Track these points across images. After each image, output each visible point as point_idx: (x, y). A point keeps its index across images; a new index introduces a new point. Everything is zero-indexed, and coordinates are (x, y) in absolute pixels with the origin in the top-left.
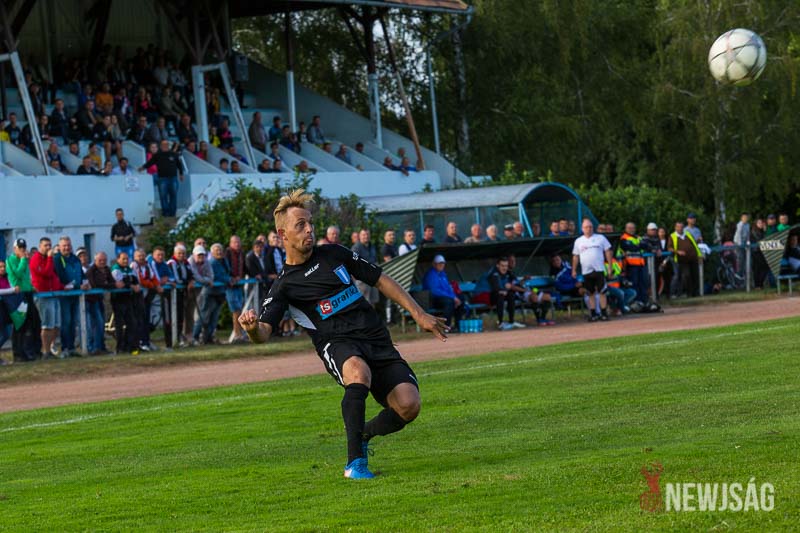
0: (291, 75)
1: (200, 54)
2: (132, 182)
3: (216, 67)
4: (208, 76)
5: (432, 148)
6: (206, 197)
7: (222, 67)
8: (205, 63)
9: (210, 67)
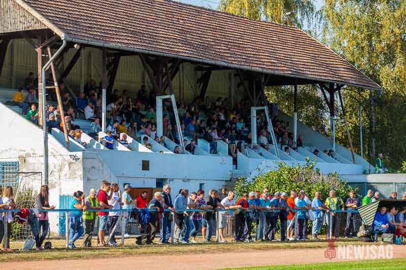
0: (296, 114)
1: (255, 101)
2: (223, 160)
3: (263, 108)
4: (257, 110)
5: (360, 155)
6: (259, 169)
7: (266, 108)
8: (257, 106)
9: (260, 108)
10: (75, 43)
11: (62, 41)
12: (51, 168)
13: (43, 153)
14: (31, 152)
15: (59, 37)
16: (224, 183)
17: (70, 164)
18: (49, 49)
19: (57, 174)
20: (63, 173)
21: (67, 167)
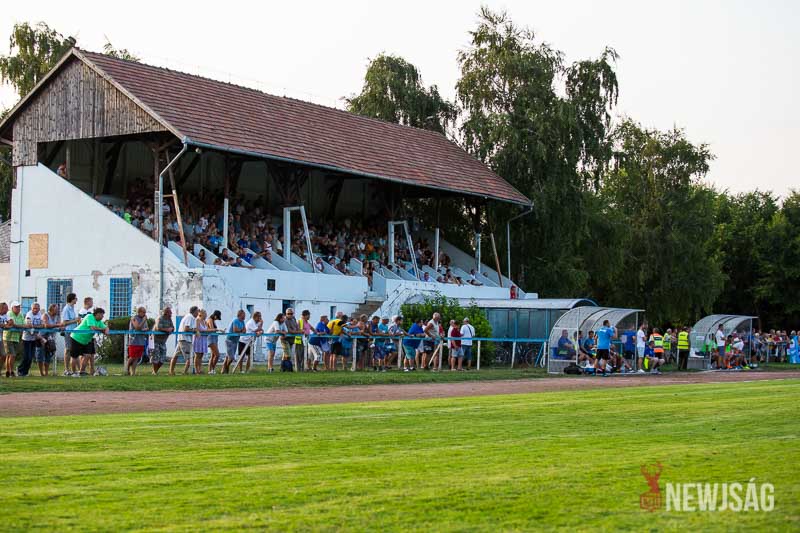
0: (438, 230)
1: (393, 215)
3: (402, 223)
4: (396, 227)
5: (507, 277)
7: (405, 223)
8: (395, 220)
9: (399, 223)
10: (196, 147)
11: (182, 145)
12: (168, 285)
13: (159, 270)
14: (146, 268)
15: (180, 141)
16: (358, 306)
17: (188, 282)
18: (167, 153)
19: (173, 293)
20: (180, 292)
21: (185, 285)
